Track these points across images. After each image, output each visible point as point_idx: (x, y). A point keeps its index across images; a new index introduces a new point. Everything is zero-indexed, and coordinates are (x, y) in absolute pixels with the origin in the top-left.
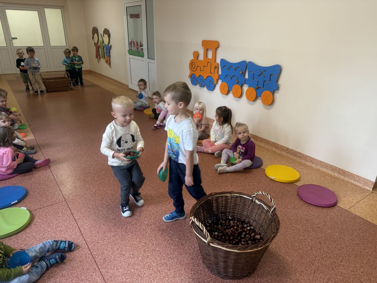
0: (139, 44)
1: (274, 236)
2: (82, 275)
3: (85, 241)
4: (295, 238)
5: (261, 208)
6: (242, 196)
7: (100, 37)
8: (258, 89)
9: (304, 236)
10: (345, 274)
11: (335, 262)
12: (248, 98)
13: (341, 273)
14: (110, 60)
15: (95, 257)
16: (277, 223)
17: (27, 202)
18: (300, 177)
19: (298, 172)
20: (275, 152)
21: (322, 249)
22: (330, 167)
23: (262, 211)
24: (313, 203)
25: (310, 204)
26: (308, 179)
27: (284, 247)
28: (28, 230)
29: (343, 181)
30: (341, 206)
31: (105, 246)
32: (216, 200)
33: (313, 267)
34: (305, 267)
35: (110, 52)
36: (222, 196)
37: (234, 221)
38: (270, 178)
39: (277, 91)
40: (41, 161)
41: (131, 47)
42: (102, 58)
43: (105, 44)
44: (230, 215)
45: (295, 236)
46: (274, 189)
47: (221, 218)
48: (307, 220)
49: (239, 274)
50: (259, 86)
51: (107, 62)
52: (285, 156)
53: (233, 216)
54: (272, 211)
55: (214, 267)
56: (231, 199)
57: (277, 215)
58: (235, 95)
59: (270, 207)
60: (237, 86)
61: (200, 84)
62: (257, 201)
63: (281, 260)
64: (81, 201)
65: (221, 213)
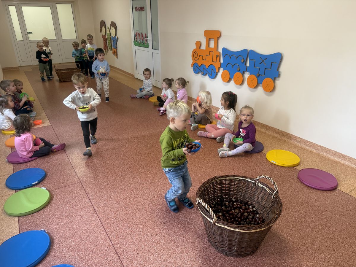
0: (144, 36)
1: (277, 217)
2: (97, 249)
3: (99, 219)
4: (296, 220)
5: (264, 190)
6: (245, 180)
7: (107, 30)
8: (259, 76)
9: (305, 218)
10: (346, 254)
11: (336, 243)
12: (249, 85)
13: (342, 253)
14: (117, 51)
15: (109, 233)
16: (280, 205)
17: (46, 182)
18: (300, 162)
19: (299, 157)
20: (276, 137)
21: (323, 231)
22: (330, 152)
23: (265, 194)
24: (313, 186)
25: (310, 187)
26: (308, 163)
27: (285, 228)
28: (48, 208)
29: (343, 165)
30: (341, 190)
31: (117, 223)
32: (220, 183)
33: (314, 248)
34: (307, 247)
35: (116, 43)
36: (226, 179)
37: (237, 203)
38: (271, 163)
39: (277, 78)
40: (57, 145)
41: (136, 38)
42: (109, 50)
43: (112, 36)
44: (234, 197)
45: (296, 218)
46: (275, 173)
47: (225, 200)
48: (308, 203)
49: (243, 252)
50: (260, 73)
51: (114, 53)
52: (285, 141)
53: (236, 198)
54: (275, 194)
55: (219, 245)
56: (235, 182)
57: (279, 198)
58: (236, 83)
59: (272, 190)
60: (238, 74)
61: (202, 73)
62: (260, 184)
63: (282, 239)
64: (94, 182)
65: (225, 195)
